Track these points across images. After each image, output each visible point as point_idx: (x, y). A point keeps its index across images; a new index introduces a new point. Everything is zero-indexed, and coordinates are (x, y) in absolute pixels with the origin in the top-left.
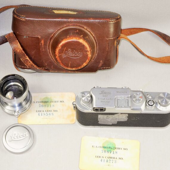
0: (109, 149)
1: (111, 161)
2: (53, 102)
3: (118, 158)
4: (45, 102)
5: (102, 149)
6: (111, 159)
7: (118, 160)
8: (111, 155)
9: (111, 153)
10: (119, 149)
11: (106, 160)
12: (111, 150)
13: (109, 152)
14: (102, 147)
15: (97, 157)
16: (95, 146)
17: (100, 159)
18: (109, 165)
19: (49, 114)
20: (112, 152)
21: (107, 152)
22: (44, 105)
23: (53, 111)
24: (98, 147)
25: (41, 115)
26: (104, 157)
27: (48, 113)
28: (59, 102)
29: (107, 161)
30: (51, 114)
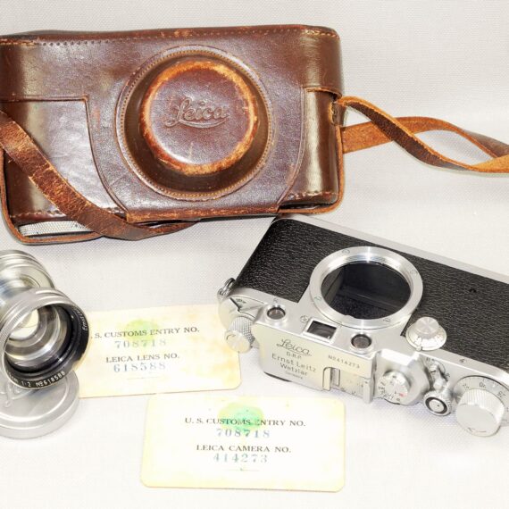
0: (242, 426)
1: (250, 459)
2: (163, 332)
3: (272, 449)
4: (136, 333)
5: (219, 426)
6: (250, 453)
7: (272, 454)
8: (250, 441)
9: (247, 435)
10: (275, 423)
11: (231, 455)
12: (249, 427)
13: (243, 434)
14: (216, 421)
15: (201, 447)
16: (195, 420)
17: (212, 453)
18: (241, 470)
19: (148, 366)
20: (252, 434)
21: (233, 433)
22: (131, 343)
23: (162, 357)
24: (204, 421)
25: (122, 368)
26: (226, 448)
27: (147, 363)
28: (182, 330)
29: (236, 459)
30: (157, 365)
